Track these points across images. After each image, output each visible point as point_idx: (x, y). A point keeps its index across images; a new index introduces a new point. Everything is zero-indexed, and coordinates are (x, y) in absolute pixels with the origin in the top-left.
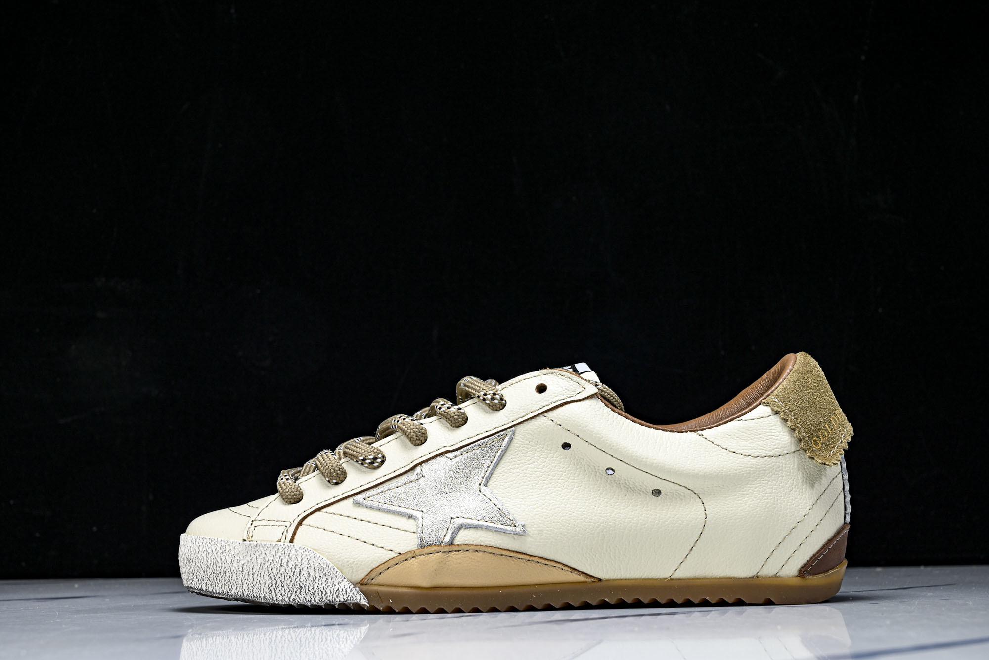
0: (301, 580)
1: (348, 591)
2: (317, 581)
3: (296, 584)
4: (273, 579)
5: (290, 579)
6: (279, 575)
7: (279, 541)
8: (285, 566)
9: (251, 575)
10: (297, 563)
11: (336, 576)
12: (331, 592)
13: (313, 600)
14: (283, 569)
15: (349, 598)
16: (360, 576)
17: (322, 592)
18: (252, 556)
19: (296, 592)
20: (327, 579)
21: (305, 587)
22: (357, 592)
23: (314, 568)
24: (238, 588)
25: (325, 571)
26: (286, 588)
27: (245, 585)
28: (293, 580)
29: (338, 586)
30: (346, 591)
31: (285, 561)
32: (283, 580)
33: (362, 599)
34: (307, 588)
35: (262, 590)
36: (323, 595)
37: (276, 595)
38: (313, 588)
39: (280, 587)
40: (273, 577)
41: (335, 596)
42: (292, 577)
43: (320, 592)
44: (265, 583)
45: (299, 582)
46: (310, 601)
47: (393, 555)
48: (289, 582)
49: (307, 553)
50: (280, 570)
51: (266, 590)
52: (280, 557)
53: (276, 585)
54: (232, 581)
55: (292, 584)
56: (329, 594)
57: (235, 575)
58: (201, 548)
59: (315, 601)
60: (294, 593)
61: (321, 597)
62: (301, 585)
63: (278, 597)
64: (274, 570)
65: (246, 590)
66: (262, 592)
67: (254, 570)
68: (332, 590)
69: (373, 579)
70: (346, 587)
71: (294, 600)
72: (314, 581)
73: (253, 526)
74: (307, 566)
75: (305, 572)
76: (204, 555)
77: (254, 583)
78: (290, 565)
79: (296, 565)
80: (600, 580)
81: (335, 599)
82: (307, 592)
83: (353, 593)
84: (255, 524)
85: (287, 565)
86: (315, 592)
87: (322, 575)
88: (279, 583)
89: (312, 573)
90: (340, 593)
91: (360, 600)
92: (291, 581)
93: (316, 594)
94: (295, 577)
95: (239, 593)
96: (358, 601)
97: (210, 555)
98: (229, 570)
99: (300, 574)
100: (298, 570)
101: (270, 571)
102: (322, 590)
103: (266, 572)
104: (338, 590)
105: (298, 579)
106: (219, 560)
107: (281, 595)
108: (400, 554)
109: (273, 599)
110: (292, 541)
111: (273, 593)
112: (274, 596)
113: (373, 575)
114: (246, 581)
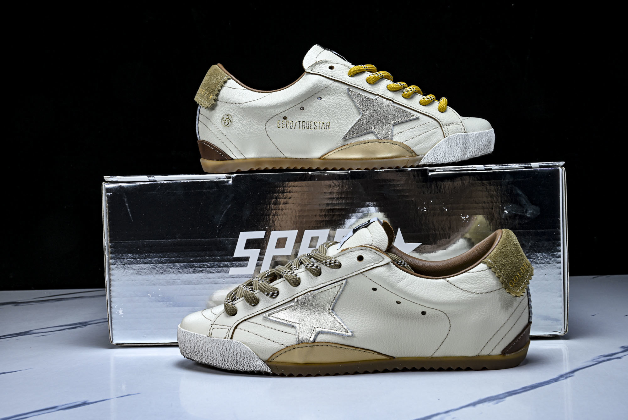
0: (237, 359)
1: (261, 365)
2: (245, 359)
3: (234, 361)
4: (223, 358)
5: (231, 358)
6: (226, 356)
7: (225, 338)
8: (229, 351)
9: (212, 355)
10: (235, 350)
11: (255, 357)
12: (252, 366)
13: (243, 369)
14: (227, 353)
15: (262, 369)
16: (266, 357)
17: (248, 365)
18: (212, 345)
19: (235, 365)
20: (250, 359)
21: (239, 362)
22: (266, 366)
23: (243, 353)
24: (206, 360)
25: (249, 354)
26: (230, 362)
27: (209, 359)
28: (233, 358)
29: (256, 363)
30: (260, 365)
31: (228, 348)
32: (228, 358)
33: (268, 370)
34: (240, 363)
35: (218, 362)
36: (249, 367)
37: (225, 365)
38: (243, 363)
39: (227, 362)
40: (223, 356)
41: (254, 368)
42: (232, 357)
43: (247, 365)
44: (219, 359)
45: (236, 360)
46: (242, 370)
47: (283, 347)
48: (231, 359)
49: (239, 345)
50: (226, 353)
51: (220, 362)
52: (226, 346)
53: (224, 360)
54: (203, 356)
55: (232, 360)
56: (251, 366)
57: (204, 354)
58: (187, 337)
59: (244, 369)
60: (234, 365)
61: (247, 368)
62: (237, 361)
63: (226, 366)
64: (223, 353)
65: (210, 362)
66: (218, 363)
67: (213, 352)
68: (253, 364)
69: (274, 359)
70: (260, 363)
71: (234, 368)
72: (244, 359)
73: (212, 328)
74: (239, 351)
75: (239, 354)
76: (189, 341)
77: (214, 358)
78: (231, 351)
79: (234, 351)
80: (394, 358)
81: (254, 369)
82: (240, 365)
83: (264, 367)
84: (213, 326)
85: (230, 351)
86: (244, 365)
87: (247, 357)
88: (226, 359)
89: (243, 356)
90: (257, 366)
91: (267, 370)
92: (232, 359)
93: (245, 366)
94: (234, 357)
95: (207, 362)
96: (266, 371)
97: (192, 341)
98: (201, 350)
99: (236, 355)
100: (235, 353)
101: (221, 354)
102: (248, 364)
103: (219, 354)
104: (256, 365)
105: (235, 358)
106: (196, 345)
107: (227, 365)
108: (287, 346)
109: (223, 367)
110: (231, 338)
111: (223, 364)
112: (224, 366)
113: (274, 357)
114: (210, 357)
